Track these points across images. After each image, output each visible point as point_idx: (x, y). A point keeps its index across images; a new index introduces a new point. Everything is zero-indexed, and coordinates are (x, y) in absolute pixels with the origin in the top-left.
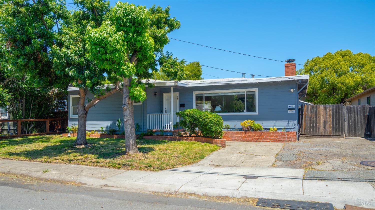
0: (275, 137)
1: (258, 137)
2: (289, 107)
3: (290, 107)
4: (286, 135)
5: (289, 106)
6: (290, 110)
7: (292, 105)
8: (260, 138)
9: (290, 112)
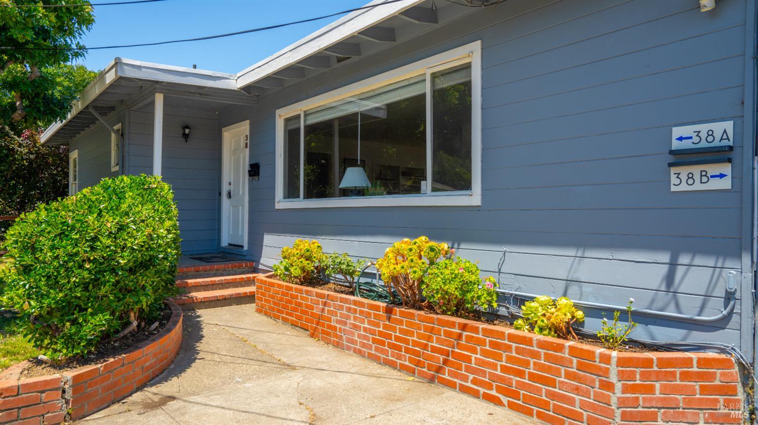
0: (532, 377)
1: (441, 351)
2: (676, 145)
3: (686, 145)
4: (613, 378)
5: (677, 132)
6: (684, 171)
7: (704, 128)
8: (452, 364)
9: (684, 187)
